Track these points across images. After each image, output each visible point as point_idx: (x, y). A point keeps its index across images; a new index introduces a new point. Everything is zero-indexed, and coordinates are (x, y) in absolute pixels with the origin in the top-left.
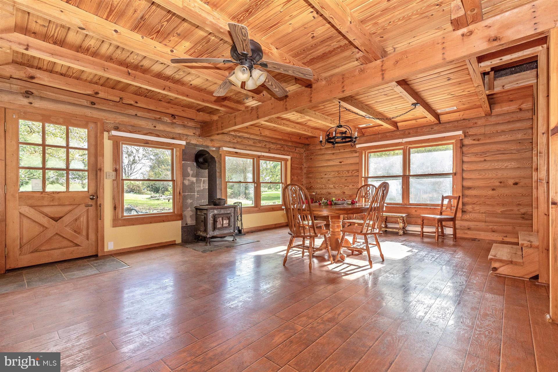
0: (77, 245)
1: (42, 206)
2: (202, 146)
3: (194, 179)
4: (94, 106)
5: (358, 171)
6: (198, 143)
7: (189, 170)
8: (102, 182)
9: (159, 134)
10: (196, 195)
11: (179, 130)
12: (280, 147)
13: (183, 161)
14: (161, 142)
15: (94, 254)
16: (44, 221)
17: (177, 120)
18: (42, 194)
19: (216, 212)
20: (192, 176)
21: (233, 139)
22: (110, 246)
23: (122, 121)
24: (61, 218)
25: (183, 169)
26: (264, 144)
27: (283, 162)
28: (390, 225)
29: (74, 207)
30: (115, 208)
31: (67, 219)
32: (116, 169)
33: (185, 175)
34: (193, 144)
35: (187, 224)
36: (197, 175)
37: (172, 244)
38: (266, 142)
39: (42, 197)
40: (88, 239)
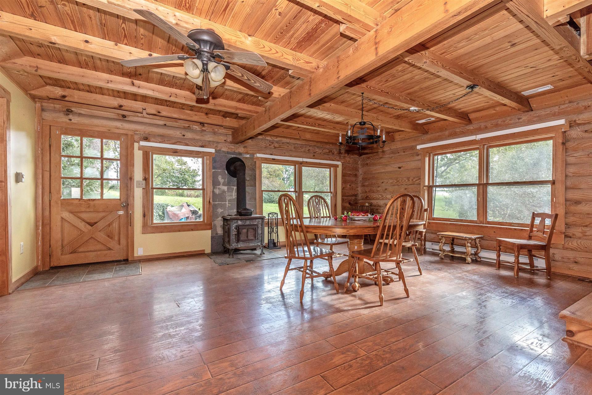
0: (110, 249)
1: (80, 212)
2: (234, 153)
3: (225, 188)
4: (125, 119)
5: (420, 179)
6: (229, 150)
7: (220, 178)
8: (132, 190)
9: (188, 142)
10: (227, 204)
11: (209, 137)
12: (328, 151)
13: (213, 169)
14: (190, 151)
15: (125, 258)
16: (82, 226)
17: (207, 128)
18: (79, 201)
19: (240, 223)
20: (224, 185)
21: (270, 145)
22: (139, 252)
23: (152, 132)
24: (96, 223)
25: (213, 178)
26: (307, 149)
27: (332, 168)
28: (457, 249)
29: (107, 213)
30: (144, 216)
31: (101, 225)
32: (145, 178)
33: (215, 184)
34: (223, 151)
35: (217, 234)
36: (228, 184)
37: (201, 254)
38: (310, 146)
39: (80, 203)
40: (119, 244)
